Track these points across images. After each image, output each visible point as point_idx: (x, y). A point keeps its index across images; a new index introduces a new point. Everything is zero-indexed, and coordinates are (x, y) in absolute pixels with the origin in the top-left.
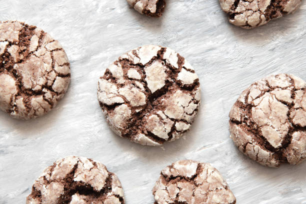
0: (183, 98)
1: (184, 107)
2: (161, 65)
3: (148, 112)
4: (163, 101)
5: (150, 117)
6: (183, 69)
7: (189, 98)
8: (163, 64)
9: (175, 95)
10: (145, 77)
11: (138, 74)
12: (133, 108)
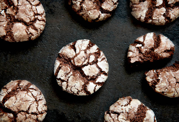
0: (80, 86)
1: (74, 86)
2: (97, 73)
3: (72, 67)
4: (77, 74)
5: (69, 68)
6: (96, 85)
7: (80, 89)
8: (98, 74)
9: (81, 81)
10: (91, 65)
11: (92, 61)
12: (73, 58)
